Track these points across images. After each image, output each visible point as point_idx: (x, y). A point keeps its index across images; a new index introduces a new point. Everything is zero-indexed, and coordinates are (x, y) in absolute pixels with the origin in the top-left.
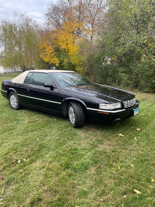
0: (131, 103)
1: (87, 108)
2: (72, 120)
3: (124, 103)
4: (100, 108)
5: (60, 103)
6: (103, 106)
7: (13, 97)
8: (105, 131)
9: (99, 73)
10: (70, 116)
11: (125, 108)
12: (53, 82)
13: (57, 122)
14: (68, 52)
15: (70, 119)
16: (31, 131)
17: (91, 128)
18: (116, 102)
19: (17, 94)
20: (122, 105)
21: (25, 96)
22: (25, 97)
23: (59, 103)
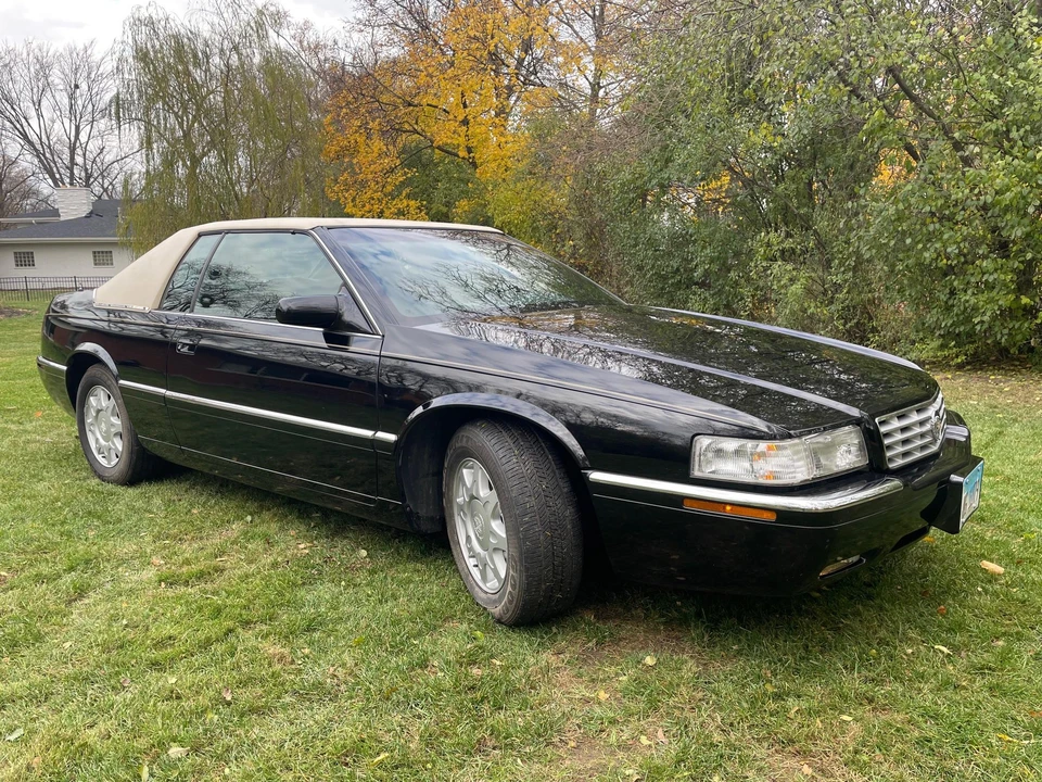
0: (927, 427)
1: (597, 476)
2: (483, 566)
3: (883, 429)
4: (696, 473)
5: (392, 437)
6: (719, 453)
7: (99, 400)
8: (739, 652)
9: (640, 268)
10: (465, 532)
11: (892, 466)
12: (345, 284)
13: (372, 572)
14: (474, 165)
15: (466, 554)
16: (155, 665)
17: (625, 620)
18: (824, 421)
19: (122, 382)
20: (873, 442)
21: (163, 391)
22: (164, 398)
23: (381, 435)
